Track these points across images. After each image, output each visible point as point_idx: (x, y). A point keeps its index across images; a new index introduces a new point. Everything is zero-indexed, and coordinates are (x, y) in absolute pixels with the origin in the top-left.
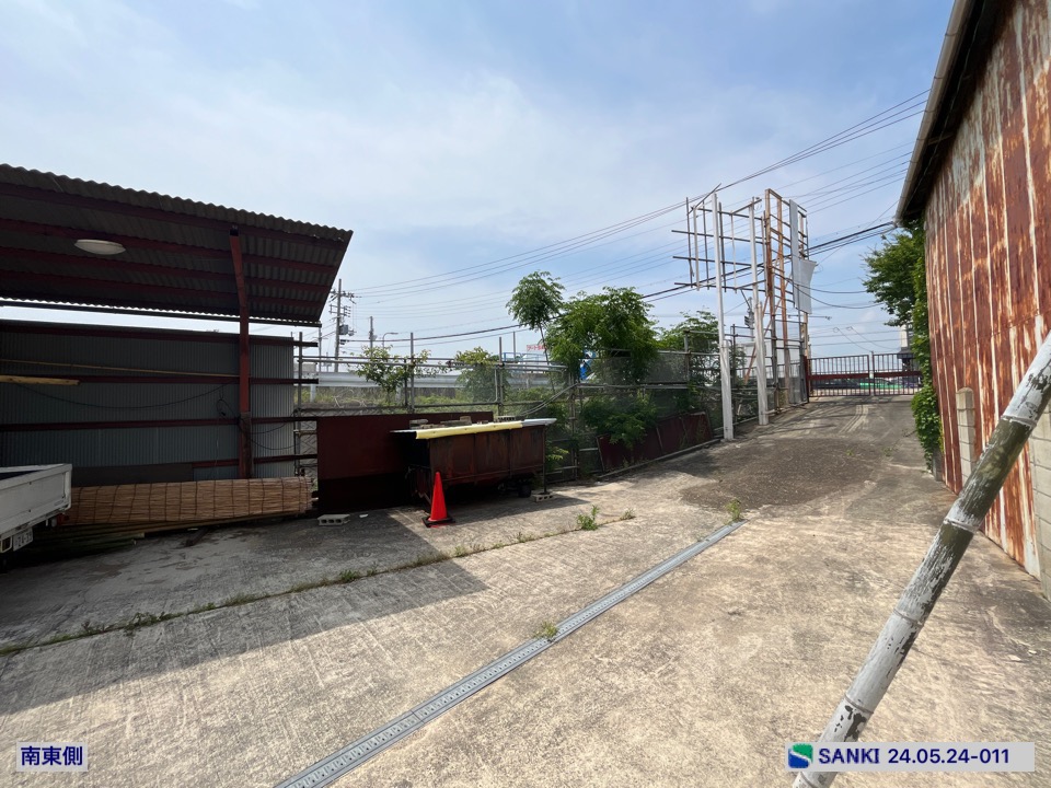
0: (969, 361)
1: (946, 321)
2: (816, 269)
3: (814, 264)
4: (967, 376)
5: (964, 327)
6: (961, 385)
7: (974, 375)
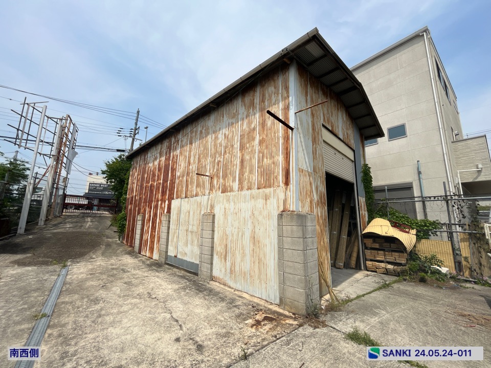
0: (143, 207)
1: (137, 194)
2: (77, 156)
3: (76, 153)
4: (142, 211)
5: (144, 197)
6: (139, 213)
7: (145, 211)
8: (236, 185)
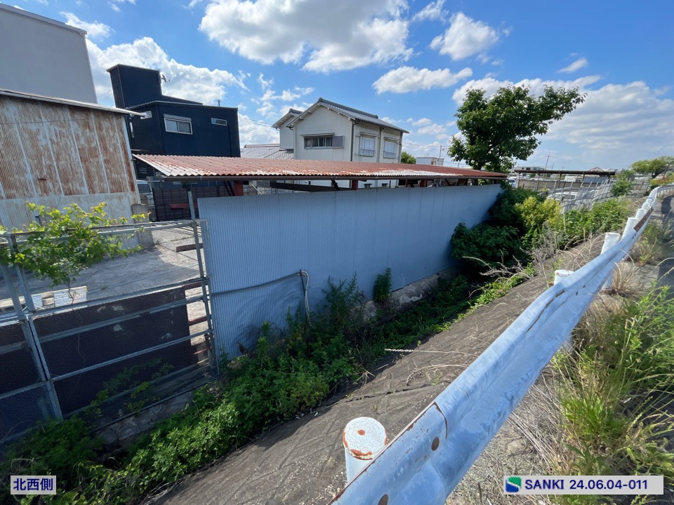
8: (86, 189)
